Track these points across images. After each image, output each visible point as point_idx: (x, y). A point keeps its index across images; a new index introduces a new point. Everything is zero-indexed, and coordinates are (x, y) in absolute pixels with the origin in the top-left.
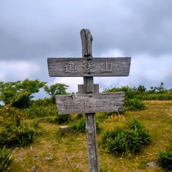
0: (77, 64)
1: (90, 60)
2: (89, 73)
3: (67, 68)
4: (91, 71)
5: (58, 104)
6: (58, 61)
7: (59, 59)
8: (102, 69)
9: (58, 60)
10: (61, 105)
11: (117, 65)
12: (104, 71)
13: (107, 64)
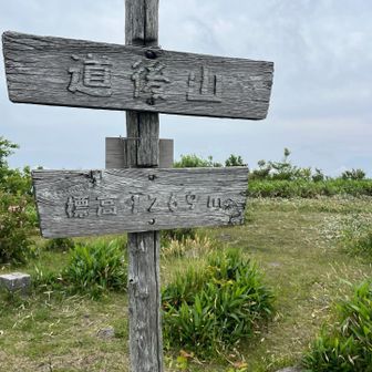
0: (110, 66)
1: (153, 56)
2: (151, 101)
3: (75, 78)
4: (158, 93)
5: (44, 202)
6: (46, 49)
7: (49, 40)
8: (191, 90)
9: (46, 45)
10: (52, 204)
11: (235, 81)
12: (197, 96)
13: (206, 78)
